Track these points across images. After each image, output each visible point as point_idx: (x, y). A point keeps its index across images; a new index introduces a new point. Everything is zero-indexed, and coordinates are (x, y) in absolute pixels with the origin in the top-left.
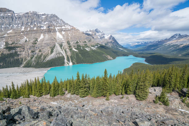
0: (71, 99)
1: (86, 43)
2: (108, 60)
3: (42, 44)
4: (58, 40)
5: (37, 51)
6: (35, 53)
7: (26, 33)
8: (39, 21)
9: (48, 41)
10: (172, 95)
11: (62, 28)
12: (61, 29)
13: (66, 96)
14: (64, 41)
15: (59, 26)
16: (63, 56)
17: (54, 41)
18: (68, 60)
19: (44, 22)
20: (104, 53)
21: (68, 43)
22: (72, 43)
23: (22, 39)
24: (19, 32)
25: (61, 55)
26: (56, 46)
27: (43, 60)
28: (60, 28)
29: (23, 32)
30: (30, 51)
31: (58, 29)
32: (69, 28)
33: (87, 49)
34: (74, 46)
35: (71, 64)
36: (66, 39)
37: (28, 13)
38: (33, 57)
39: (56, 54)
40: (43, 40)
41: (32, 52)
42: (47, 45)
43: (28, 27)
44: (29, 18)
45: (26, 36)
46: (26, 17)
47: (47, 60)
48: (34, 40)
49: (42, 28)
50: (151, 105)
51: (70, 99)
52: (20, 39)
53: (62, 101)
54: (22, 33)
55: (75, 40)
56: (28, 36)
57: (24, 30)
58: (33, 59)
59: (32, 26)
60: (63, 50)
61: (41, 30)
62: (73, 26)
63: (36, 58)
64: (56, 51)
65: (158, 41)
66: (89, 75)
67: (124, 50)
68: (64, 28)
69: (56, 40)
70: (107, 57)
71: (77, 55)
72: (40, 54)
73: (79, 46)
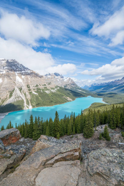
1: (45, 86)
2: (68, 101)
3: (1, 88)
4: (18, 83)
9: (7, 85)
13: (19, 140)
14: (23, 85)
15: (18, 71)
16: (23, 100)
17: (13, 85)
18: (28, 103)
19: (4, 67)
20: (64, 95)
21: (28, 86)
22: (31, 87)
25: (20, 99)
26: (15, 89)
27: (1, 105)
28: (20, 72)
31: (17, 73)
32: (29, 72)
33: (47, 92)
34: (34, 89)
35: (31, 107)
36: (26, 82)
39: (15, 98)
40: (1, 84)
42: (6, 89)
47: (5, 104)
49: (1, 73)
51: (23, 143)
53: (15, 145)
55: (35, 83)
60: (23, 93)
62: (32, 71)
64: (15, 95)
65: (112, 82)
66: (42, 118)
67: (82, 91)
68: (24, 73)
69: (16, 84)
70: (67, 98)
71: (37, 98)
73: (38, 89)
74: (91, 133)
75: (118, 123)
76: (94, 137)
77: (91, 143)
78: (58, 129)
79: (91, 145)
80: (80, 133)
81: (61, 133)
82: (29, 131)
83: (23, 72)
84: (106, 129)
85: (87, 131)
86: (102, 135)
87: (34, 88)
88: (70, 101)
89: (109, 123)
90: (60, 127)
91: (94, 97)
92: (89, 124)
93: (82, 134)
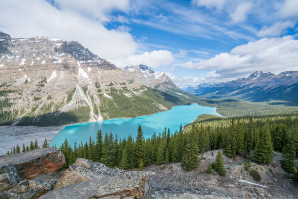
1: (124, 86)
2: (160, 111)
3: (54, 86)
4: (81, 80)
5: (44, 99)
6: (39, 101)
7: (27, 69)
8: (51, 51)
9: (64, 83)
11: (87, 62)
14: (90, 83)
15: (82, 60)
16: (88, 107)
17: (74, 83)
18: (96, 113)
19: (60, 53)
20: (153, 100)
21: (97, 85)
22: (102, 87)
23: (21, 78)
24: (16, 67)
25: (84, 105)
26: (77, 89)
27: (54, 113)
28: (85, 62)
29: (22, 67)
30: (31, 98)
31: (81, 64)
32: (99, 62)
33: (126, 95)
34: (106, 90)
35: (100, 119)
36: (94, 79)
37: (34, 39)
38: (36, 109)
39: (76, 103)
40: (55, 81)
41: (36, 99)
42: (63, 88)
43: (32, 60)
44: (35, 47)
45: (27, 74)
46: (29, 44)
47: (61, 112)
48: (40, 80)
49: (55, 62)
50: (201, 177)
52: (17, 78)
54: (20, 70)
55: (108, 80)
56: (30, 74)
57: (25, 65)
58: (36, 112)
59: (38, 59)
60: (88, 96)
61: (54, 64)
62: (105, 60)
63: (42, 109)
64: (77, 98)
65: (233, 82)
66: (116, 135)
67: (184, 95)
68: (92, 63)
69: (77, 81)
70: (159, 106)
71: (111, 104)
72: (49, 103)
73: (113, 90)
74: (194, 163)
75: (240, 148)
76: (199, 169)
77: (194, 179)
78: (141, 154)
79: (194, 181)
80: (177, 162)
83: (90, 61)
84: (219, 156)
85: (188, 158)
86: (213, 166)
87: (106, 88)
88: (164, 110)
89: (225, 147)
90: (145, 150)
91: (203, 105)
92: (192, 147)
93: (179, 164)
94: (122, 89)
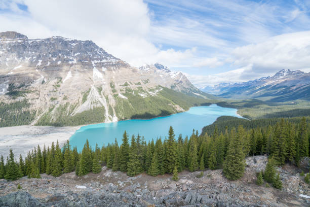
0: (112, 179)
1: (139, 86)
2: (177, 112)
3: (69, 87)
4: (95, 80)
5: (60, 99)
6: (56, 101)
7: (44, 70)
8: (67, 52)
9: (78, 83)
10: (285, 170)
11: (102, 62)
12: (100, 63)
13: (104, 174)
14: (104, 83)
15: (97, 59)
16: (103, 107)
17: (89, 83)
18: (111, 113)
19: (74, 53)
20: (170, 101)
21: (112, 85)
22: (117, 87)
23: (38, 78)
24: (33, 68)
25: (99, 105)
26: (92, 89)
27: (70, 114)
28: (99, 61)
29: (39, 68)
30: (48, 99)
31: (95, 64)
32: (114, 61)
33: (142, 95)
34: (121, 90)
35: (115, 119)
36: (108, 79)
37: (50, 39)
38: (53, 109)
39: (91, 104)
40: (70, 82)
41: (53, 99)
42: (78, 88)
43: (48, 61)
44: (51, 47)
45: (44, 75)
46: (46, 45)
47: (76, 112)
48: (56, 80)
49: (70, 62)
50: (251, 189)
51: (110, 180)
52: (34, 79)
53: (97, 183)
54: (37, 70)
55: (123, 80)
56: (46, 75)
57: (41, 65)
58: (53, 112)
59: (54, 59)
60: (103, 96)
61: (69, 64)
62: (119, 59)
63: (58, 109)
64: (92, 99)
65: (256, 81)
66: (143, 137)
68: (106, 62)
69: (92, 81)
70: (175, 107)
71: (126, 104)
72: (65, 103)
73: (129, 90)
74: (240, 171)
76: (246, 179)
78: (172, 159)
80: (216, 169)
81: (179, 166)
82: (121, 159)
83: (104, 61)
85: (232, 166)
87: (121, 88)
90: (177, 155)
91: (223, 106)
92: (236, 153)
93: (220, 171)
94: (137, 89)
